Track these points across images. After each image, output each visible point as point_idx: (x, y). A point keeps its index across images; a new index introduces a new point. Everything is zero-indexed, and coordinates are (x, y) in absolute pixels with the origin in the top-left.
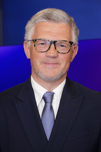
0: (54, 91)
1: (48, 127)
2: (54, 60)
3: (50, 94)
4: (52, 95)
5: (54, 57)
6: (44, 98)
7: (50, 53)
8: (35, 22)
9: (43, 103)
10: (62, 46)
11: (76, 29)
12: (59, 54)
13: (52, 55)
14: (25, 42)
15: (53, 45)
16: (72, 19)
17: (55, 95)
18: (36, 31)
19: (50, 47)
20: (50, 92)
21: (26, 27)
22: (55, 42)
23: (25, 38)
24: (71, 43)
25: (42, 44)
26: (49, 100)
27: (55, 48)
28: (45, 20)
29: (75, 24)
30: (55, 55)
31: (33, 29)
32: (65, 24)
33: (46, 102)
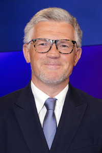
0: (56, 97)
2: (56, 60)
3: (52, 100)
4: (55, 101)
5: (56, 58)
6: (46, 105)
7: (51, 54)
8: (34, 23)
9: (45, 110)
10: (65, 46)
11: (79, 30)
12: (61, 54)
13: (53, 55)
14: (24, 45)
15: (54, 45)
16: (75, 19)
17: (57, 102)
18: (36, 32)
19: (51, 47)
20: (52, 98)
21: (25, 29)
22: (56, 42)
23: (25, 41)
24: (74, 42)
25: (42, 44)
26: (51, 107)
27: (57, 48)
29: (78, 25)
30: (57, 55)
31: (32, 29)
32: (66, 23)
33: (48, 109)
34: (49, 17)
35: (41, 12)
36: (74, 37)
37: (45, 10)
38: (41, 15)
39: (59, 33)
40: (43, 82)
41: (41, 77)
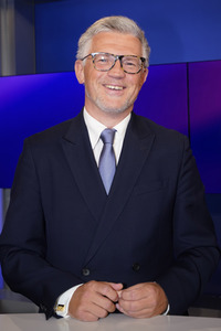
1: (107, 176)
2: (120, 81)
3: (111, 131)
4: (113, 133)
5: (120, 78)
6: (102, 137)
7: (114, 72)
8: (93, 34)
9: (101, 144)
10: (130, 64)
12: (126, 74)
13: (117, 74)
14: (77, 61)
15: (118, 62)
19: (114, 65)
20: (111, 129)
21: (80, 41)
22: (121, 58)
23: (78, 57)
25: (102, 61)
26: (108, 140)
27: (122, 66)
28: (107, 29)
30: (122, 74)
31: (90, 41)
32: (133, 35)
33: (104, 143)
34: (113, 27)
35: (102, 21)
37: (107, 18)
38: (102, 24)
41: (98, 102)
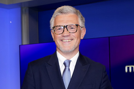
0: (71, 59)
3: (68, 61)
4: (70, 62)
5: (68, 36)
13: (65, 35)
14: (51, 31)
15: (65, 28)
16: (78, 11)
19: (64, 30)
25: (59, 29)
27: (67, 30)
28: (59, 14)
31: (54, 20)
33: (66, 66)
34: (61, 12)
36: (78, 22)
37: (60, 8)
38: (57, 12)
39: (68, 21)
40: (62, 52)
41: (60, 49)
